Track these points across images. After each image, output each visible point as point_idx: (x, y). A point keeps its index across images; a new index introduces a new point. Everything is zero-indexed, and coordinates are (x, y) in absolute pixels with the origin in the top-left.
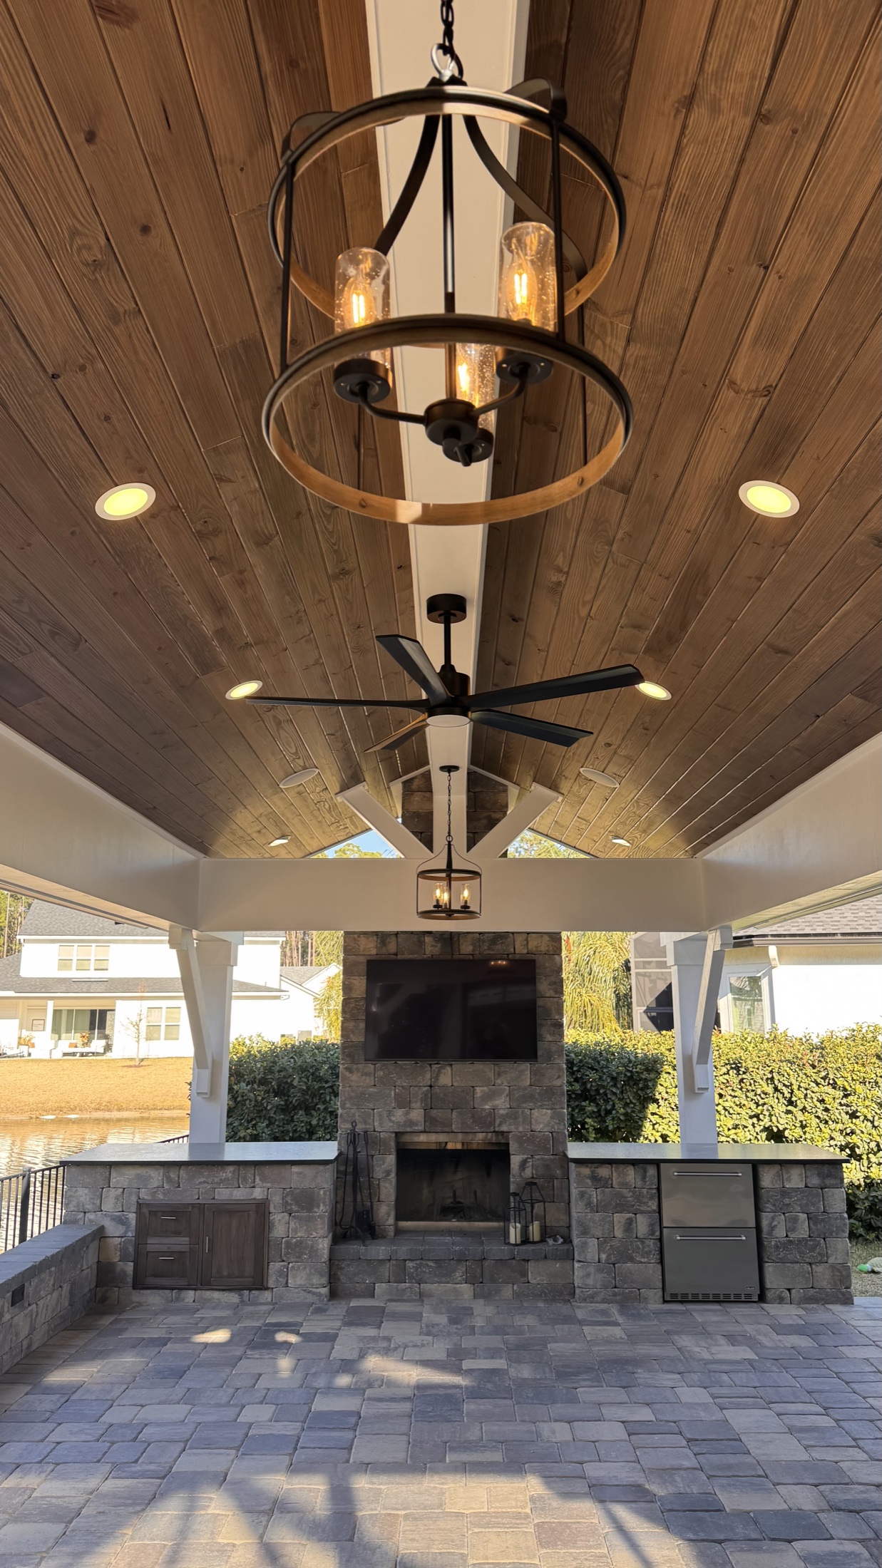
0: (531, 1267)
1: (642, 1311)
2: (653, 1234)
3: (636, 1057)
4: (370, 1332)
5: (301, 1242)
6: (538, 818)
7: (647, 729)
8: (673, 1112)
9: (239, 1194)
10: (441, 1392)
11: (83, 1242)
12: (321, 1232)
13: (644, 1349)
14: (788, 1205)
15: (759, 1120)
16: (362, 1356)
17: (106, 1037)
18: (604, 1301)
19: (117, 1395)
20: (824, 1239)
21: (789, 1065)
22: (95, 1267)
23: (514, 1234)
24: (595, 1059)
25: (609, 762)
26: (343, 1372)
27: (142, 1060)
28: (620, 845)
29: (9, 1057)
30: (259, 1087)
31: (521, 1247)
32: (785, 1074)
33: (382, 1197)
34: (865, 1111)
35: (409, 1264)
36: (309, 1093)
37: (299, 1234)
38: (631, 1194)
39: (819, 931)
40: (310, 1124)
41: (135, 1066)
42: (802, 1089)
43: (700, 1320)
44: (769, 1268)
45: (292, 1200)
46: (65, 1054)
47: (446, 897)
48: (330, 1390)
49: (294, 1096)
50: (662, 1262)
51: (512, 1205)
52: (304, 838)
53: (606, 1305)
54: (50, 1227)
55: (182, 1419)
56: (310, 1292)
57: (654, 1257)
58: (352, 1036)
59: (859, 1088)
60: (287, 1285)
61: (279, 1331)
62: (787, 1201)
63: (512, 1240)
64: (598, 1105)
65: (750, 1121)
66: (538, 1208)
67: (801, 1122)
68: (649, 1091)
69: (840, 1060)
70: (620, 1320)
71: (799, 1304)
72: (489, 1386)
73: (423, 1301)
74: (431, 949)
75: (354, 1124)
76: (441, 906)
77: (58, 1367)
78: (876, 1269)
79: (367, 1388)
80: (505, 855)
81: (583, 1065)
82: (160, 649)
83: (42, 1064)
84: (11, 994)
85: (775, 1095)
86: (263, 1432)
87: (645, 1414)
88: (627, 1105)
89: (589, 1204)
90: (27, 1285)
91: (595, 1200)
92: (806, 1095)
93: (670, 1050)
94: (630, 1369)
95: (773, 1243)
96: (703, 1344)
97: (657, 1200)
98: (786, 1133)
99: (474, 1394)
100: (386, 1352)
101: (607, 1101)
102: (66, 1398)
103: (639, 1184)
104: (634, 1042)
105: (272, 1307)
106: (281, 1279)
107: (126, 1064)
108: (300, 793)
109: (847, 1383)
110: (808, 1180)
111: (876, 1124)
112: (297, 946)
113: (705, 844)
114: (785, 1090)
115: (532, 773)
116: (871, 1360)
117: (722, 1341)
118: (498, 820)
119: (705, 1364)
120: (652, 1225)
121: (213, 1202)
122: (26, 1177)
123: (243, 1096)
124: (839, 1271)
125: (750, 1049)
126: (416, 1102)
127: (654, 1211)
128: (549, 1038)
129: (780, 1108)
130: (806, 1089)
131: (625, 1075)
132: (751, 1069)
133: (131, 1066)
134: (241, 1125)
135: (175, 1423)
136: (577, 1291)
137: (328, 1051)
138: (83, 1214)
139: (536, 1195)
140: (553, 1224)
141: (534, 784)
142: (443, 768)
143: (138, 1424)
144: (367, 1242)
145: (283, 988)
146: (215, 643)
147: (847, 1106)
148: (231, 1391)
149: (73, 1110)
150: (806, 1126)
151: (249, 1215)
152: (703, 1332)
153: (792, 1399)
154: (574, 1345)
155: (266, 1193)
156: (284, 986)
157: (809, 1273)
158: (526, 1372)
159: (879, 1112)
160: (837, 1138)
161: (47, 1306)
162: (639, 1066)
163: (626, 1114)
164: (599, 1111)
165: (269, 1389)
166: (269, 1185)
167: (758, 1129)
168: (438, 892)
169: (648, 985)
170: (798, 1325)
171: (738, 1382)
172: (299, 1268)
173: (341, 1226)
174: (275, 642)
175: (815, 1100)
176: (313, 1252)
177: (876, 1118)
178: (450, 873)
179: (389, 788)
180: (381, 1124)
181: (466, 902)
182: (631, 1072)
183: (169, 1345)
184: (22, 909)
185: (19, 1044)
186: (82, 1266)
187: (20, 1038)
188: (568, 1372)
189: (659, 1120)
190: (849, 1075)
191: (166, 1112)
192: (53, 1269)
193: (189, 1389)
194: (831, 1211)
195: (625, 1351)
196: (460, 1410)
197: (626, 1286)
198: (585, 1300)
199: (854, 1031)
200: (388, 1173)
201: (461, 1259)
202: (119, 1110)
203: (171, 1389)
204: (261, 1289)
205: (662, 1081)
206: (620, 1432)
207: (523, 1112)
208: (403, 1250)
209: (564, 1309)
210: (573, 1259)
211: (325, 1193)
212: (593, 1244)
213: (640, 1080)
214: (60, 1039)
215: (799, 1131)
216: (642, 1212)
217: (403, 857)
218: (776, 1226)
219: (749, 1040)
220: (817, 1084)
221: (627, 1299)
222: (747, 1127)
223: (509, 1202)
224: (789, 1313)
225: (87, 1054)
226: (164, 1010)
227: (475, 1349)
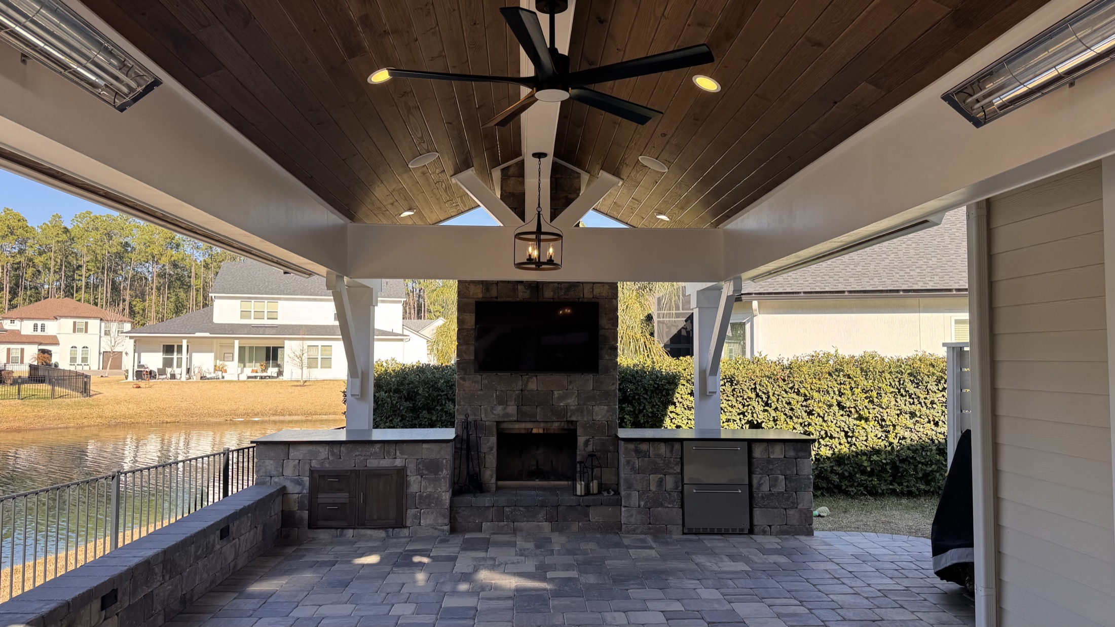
0: (591, 510)
1: (669, 540)
2: (677, 488)
3: (662, 375)
4: (481, 554)
5: (430, 495)
6: (601, 200)
7: (697, 120)
8: (685, 411)
9: (385, 463)
10: (534, 593)
11: (270, 498)
12: (444, 489)
13: (672, 564)
14: (771, 470)
15: (744, 416)
16: (476, 570)
17: (278, 366)
18: (642, 533)
19: (301, 599)
20: (796, 492)
21: (768, 379)
22: (280, 514)
23: (580, 488)
24: (633, 376)
25: (662, 150)
26: (463, 581)
27: (305, 381)
28: (662, 220)
29: (208, 379)
30: (394, 394)
31: (585, 498)
32: (765, 386)
33: (487, 465)
34: (818, 410)
35: (506, 509)
36: (430, 398)
37: (429, 490)
38: (662, 462)
39: (789, 290)
40: (431, 420)
41: (301, 386)
42: (776, 396)
43: (709, 546)
44: (757, 512)
45: (423, 467)
46: (249, 377)
47: (535, 254)
48: (455, 593)
49: (420, 401)
50: (682, 507)
51: (579, 470)
52: (426, 213)
53: (643, 535)
54: (245, 487)
55: (350, 613)
56: (436, 529)
57: (677, 504)
58: (464, 355)
59: (816, 395)
60: (420, 524)
61: (416, 555)
62: (771, 467)
63: (579, 493)
64: (633, 406)
65: (738, 417)
66: (597, 471)
67: (774, 417)
68: (669, 397)
69: (803, 376)
70: (654, 545)
71: (776, 535)
72: (567, 588)
73: (516, 534)
74: (523, 294)
75: (467, 416)
76: (532, 260)
77: (256, 581)
78: (822, 514)
79: (481, 591)
80: (578, 225)
81: (625, 380)
82: (315, 30)
83: (232, 384)
84: (207, 335)
85: (757, 400)
86: (408, 621)
87: (677, 606)
88: (653, 406)
89: (633, 469)
90: (231, 525)
91: (637, 466)
92: (778, 399)
93: (685, 370)
94: (664, 577)
95: (760, 495)
96: (713, 561)
97: (680, 465)
98: (763, 425)
99: (556, 594)
100: (493, 567)
101: (640, 404)
102: (264, 601)
103: (668, 455)
104: (659, 365)
105: (409, 539)
106: (415, 521)
107: (293, 384)
108: (424, 173)
109: (814, 585)
110: (786, 453)
111: (826, 419)
112: (414, 306)
113: (728, 217)
114: (764, 396)
115: (600, 162)
116: (829, 571)
117: (726, 559)
118: (573, 200)
119: (715, 574)
120: (676, 482)
121: (366, 468)
122: (226, 455)
123: (382, 401)
124: (805, 514)
125: (741, 368)
126: (512, 401)
127: (678, 473)
128: (607, 357)
129: (759, 408)
130: (778, 395)
131: (654, 386)
132: (741, 382)
133: (297, 386)
134: (381, 420)
135: (344, 617)
136: (624, 527)
137: (443, 371)
138: (270, 478)
139: (596, 463)
140: (607, 482)
141: (601, 171)
142: (535, 155)
143: (318, 618)
144: (477, 495)
145: (405, 334)
146: (360, 29)
147: (806, 406)
148: (383, 595)
149: (257, 415)
150: (777, 420)
151: (392, 477)
152: (712, 553)
153: (778, 596)
154: (623, 561)
155: (404, 462)
156: (406, 332)
157: (784, 515)
158: (592, 579)
159: (828, 411)
160: (798, 429)
161: (247, 540)
162: (664, 381)
163: (652, 413)
164: (634, 410)
165: (410, 593)
166: (406, 457)
167: (743, 422)
168: (530, 249)
169: (665, 330)
170: (777, 548)
171: (739, 586)
172: (428, 513)
173: (457, 484)
174: (408, 32)
175: (784, 403)
176: (439, 501)
177: (826, 415)
178: (539, 235)
179: (491, 174)
180: (486, 416)
181: (551, 256)
182: (658, 384)
183: (336, 566)
184: (211, 276)
185: (215, 370)
186: (271, 513)
187: (215, 366)
188: (622, 579)
189: (676, 416)
190: (809, 386)
191: (324, 416)
192: (250, 515)
193: (353, 594)
194: (802, 473)
195: (660, 565)
196: (547, 605)
197: (657, 523)
198: (629, 532)
199: (813, 356)
200: (491, 449)
201: (543, 505)
202: (290, 415)
203: (340, 594)
204: (401, 528)
205: (679, 390)
206: (661, 618)
207: (587, 408)
208: (502, 500)
209: (614, 538)
210: (621, 505)
211: (446, 462)
212: (635, 495)
213: (664, 390)
214: (244, 366)
215: (772, 423)
216: (670, 474)
217: (502, 225)
218: (762, 484)
219: (740, 363)
220: (786, 392)
221: (658, 531)
222: (736, 421)
223: (576, 468)
224: (770, 541)
225: (265, 377)
226: (320, 347)
227: (555, 564)
